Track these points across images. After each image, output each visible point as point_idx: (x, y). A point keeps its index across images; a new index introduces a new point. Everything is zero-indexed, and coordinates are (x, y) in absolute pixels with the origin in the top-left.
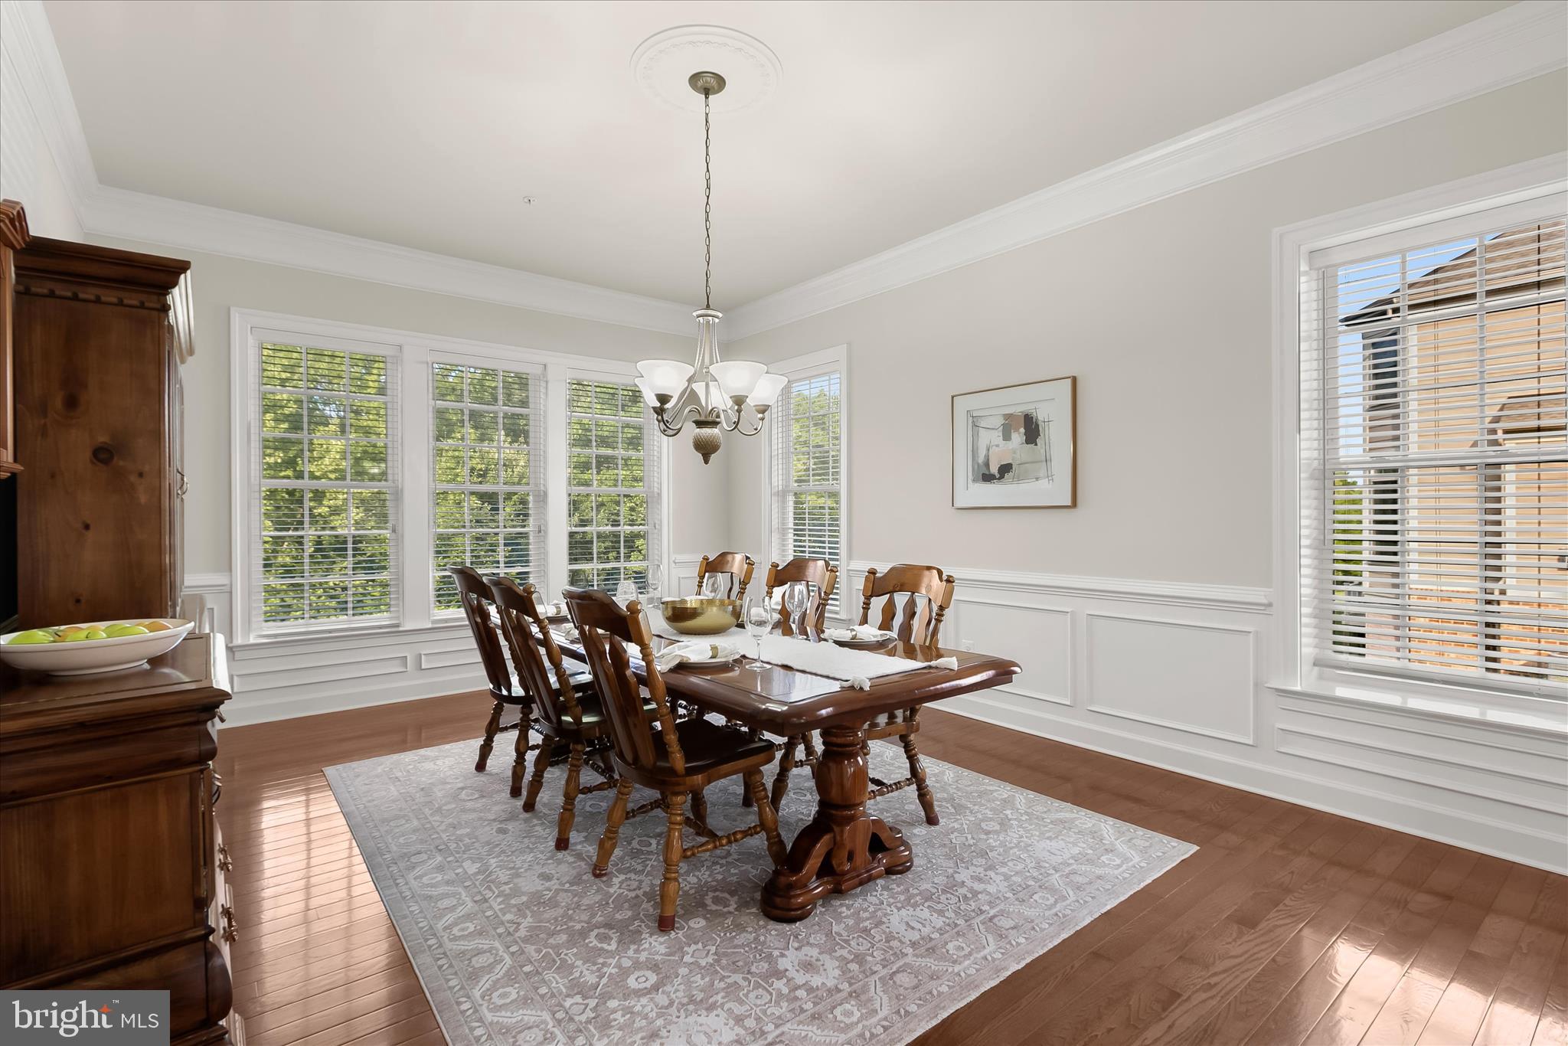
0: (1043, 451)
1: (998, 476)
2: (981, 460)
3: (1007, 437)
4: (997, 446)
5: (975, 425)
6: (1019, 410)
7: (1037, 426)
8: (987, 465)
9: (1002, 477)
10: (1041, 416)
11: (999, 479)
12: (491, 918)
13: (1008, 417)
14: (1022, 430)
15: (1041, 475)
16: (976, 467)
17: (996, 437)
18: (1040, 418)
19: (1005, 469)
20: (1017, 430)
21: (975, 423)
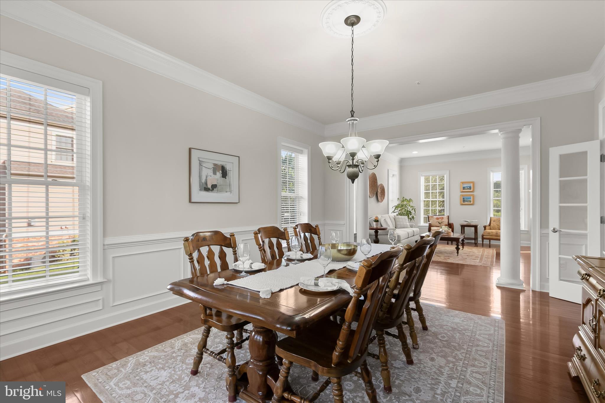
0: (228, 181)
1: (211, 189)
2: (203, 181)
3: (215, 173)
4: (211, 176)
5: (200, 165)
6: (219, 163)
7: (226, 171)
8: (206, 184)
9: (213, 190)
10: (228, 167)
11: (212, 190)
12: (467, 361)
13: (215, 165)
14: (221, 172)
15: (228, 191)
16: (201, 184)
17: (210, 172)
18: (227, 169)
19: (214, 187)
20: (219, 171)
21: (201, 163)
